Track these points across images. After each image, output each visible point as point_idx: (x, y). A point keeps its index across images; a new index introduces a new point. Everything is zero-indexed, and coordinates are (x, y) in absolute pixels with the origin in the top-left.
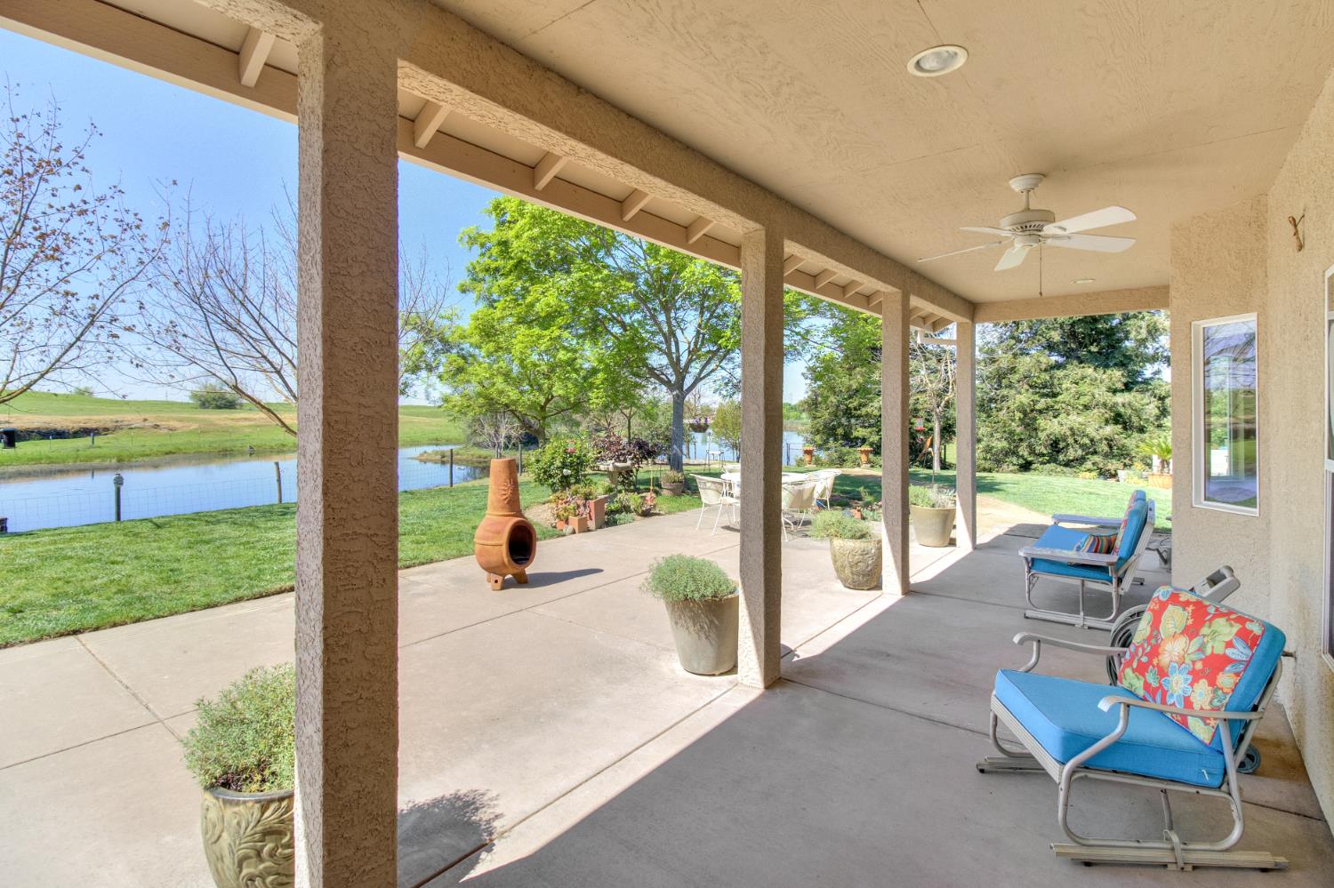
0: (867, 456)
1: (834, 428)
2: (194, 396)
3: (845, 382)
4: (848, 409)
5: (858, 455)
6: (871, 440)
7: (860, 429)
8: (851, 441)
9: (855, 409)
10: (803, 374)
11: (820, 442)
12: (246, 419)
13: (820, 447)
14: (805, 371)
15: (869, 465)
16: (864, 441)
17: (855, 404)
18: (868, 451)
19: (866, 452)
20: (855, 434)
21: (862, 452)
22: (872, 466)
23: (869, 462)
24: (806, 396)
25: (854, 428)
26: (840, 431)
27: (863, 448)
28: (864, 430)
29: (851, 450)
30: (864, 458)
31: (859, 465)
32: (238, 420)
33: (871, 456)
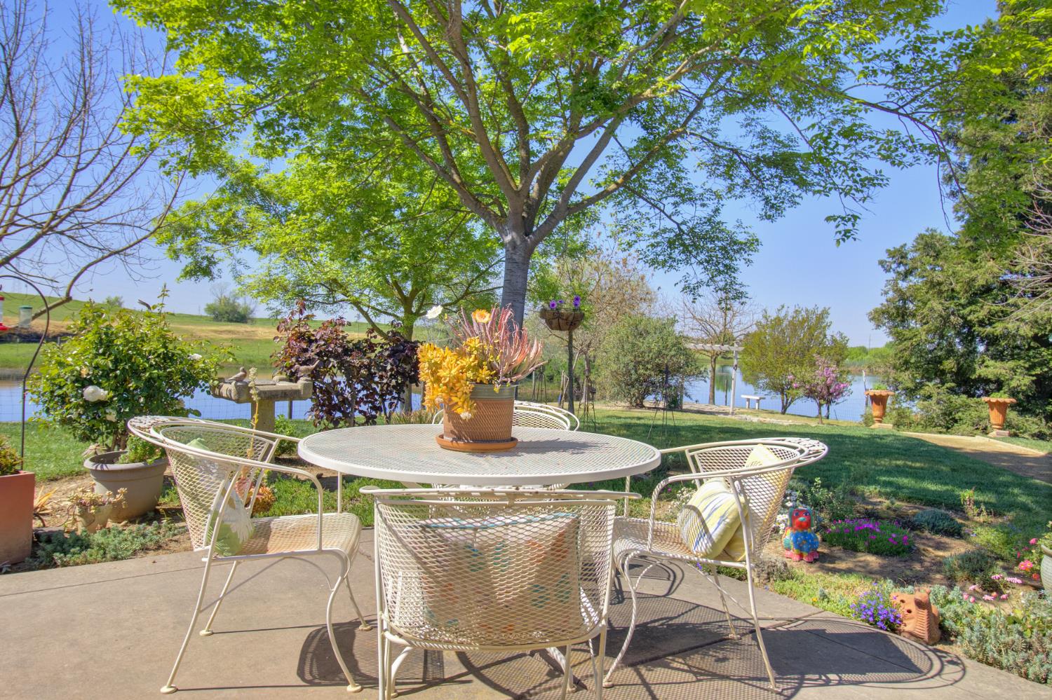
0: (1003, 413)
1: (939, 361)
2: (210, 309)
3: (961, 272)
4: (968, 324)
5: (986, 411)
6: (1014, 384)
7: (991, 363)
8: (967, 383)
9: (982, 323)
10: (881, 263)
11: (911, 385)
12: (229, 332)
13: (911, 393)
14: (885, 257)
15: (1007, 432)
16: (999, 384)
17: (982, 314)
18: (1005, 404)
19: (1002, 407)
20: (981, 371)
21: (992, 405)
22: (1016, 435)
23: (1006, 425)
24: (883, 300)
25: (978, 359)
26: (949, 364)
27: (994, 398)
28: (999, 364)
29: (971, 401)
30: (995, 417)
31: (985, 431)
32: (221, 332)
33: (1012, 415)
